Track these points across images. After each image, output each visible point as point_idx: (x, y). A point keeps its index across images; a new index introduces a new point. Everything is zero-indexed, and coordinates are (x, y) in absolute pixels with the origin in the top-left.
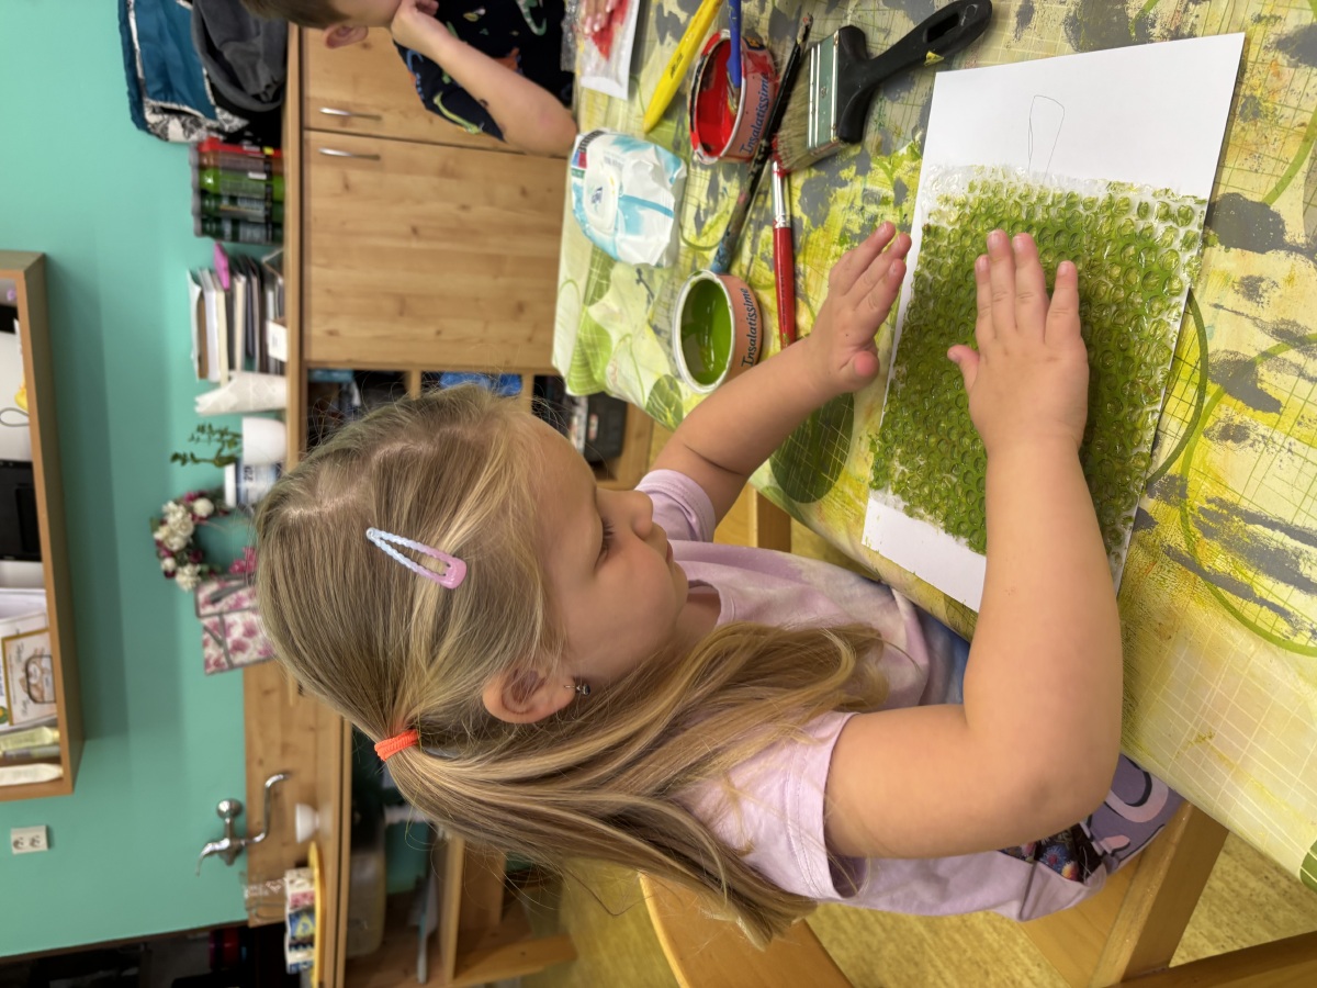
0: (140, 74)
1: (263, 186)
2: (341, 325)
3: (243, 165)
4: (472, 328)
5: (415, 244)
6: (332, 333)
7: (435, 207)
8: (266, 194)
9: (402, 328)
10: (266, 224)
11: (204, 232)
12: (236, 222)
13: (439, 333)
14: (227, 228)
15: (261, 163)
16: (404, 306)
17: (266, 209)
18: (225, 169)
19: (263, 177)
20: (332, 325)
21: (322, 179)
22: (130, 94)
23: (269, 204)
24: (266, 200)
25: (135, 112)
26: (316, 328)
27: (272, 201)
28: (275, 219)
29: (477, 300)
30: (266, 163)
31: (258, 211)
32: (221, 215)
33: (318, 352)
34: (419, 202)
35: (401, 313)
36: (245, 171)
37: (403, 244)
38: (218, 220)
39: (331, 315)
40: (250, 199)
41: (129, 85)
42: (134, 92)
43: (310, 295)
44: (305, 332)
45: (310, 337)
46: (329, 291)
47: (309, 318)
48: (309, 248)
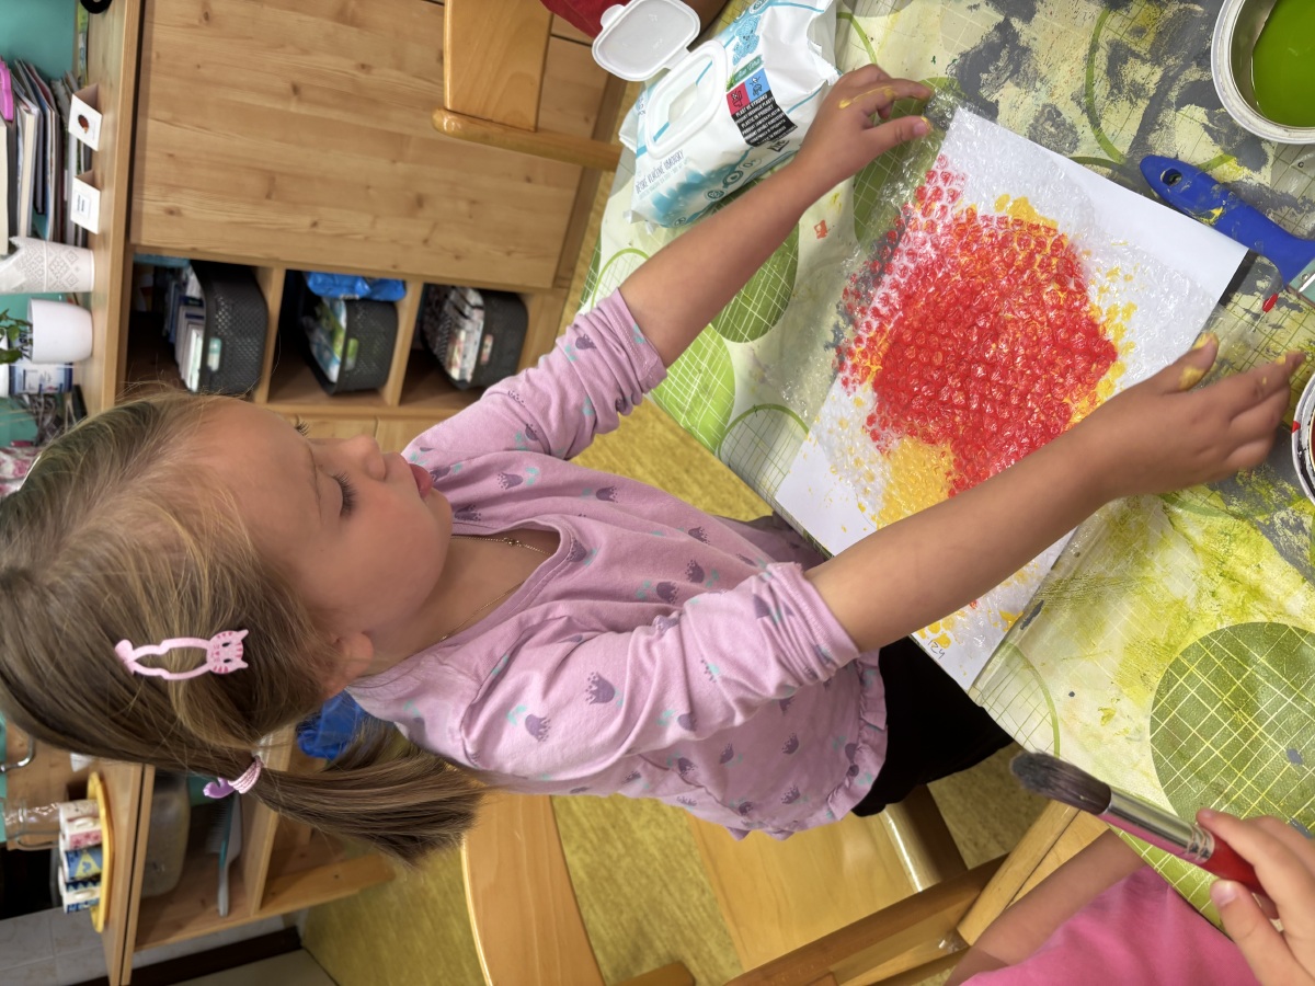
2: (187, 203)
4: (358, 222)
5: (294, 107)
6: (171, 212)
7: (327, 62)
9: (268, 215)
13: (315, 224)
16: (273, 186)
20: (171, 203)
26: (151, 203)
29: (368, 187)
33: (151, 236)
34: (305, 52)
35: (268, 196)
37: (279, 106)
39: (174, 188)
43: (143, 158)
44: (135, 207)
45: (140, 213)
46: (171, 156)
47: (142, 188)
48: (147, 95)
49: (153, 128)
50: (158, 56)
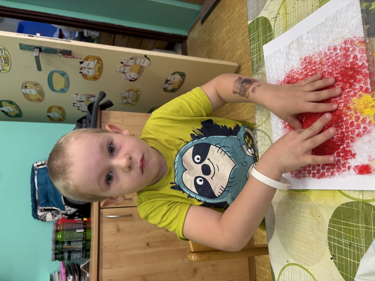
0: (37, 198)
1: (82, 234)
3: (74, 227)
5: (148, 251)
8: (83, 238)
10: (83, 250)
11: (56, 259)
12: (70, 252)
14: (66, 255)
15: (82, 225)
17: (83, 244)
18: (67, 230)
19: (83, 231)
21: (107, 228)
22: (32, 206)
23: (84, 242)
24: (83, 240)
25: (34, 213)
27: (86, 240)
28: (86, 248)
30: (84, 224)
31: (79, 246)
32: (63, 250)
34: (149, 232)
36: (75, 229)
37: (143, 251)
38: (62, 253)
40: (77, 241)
41: (32, 203)
42: (34, 205)
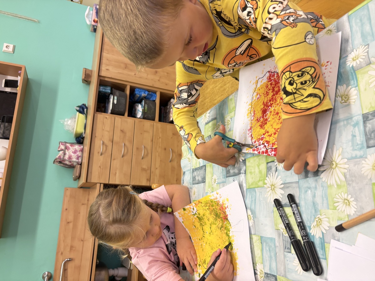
2: (110, 68)
4: (144, 75)
6: (107, 70)
9: (126, 72)
13: (135, 74)
16: (127, 66)
20: (107, 68)
26: (103, 68)
33: (103, 74)
35: (126, 68)
39: (108, 65)
43: (103, 59)
44: (101, 68)
45: (101, 69)
46: (107, 59)
47: (102, 65)
48: (104, 48)
49: (105, 54)
50: (106, 42)
